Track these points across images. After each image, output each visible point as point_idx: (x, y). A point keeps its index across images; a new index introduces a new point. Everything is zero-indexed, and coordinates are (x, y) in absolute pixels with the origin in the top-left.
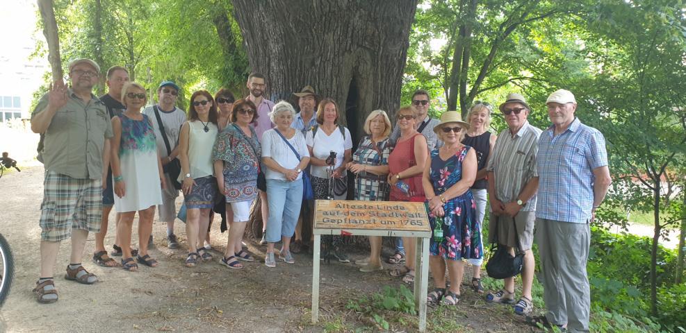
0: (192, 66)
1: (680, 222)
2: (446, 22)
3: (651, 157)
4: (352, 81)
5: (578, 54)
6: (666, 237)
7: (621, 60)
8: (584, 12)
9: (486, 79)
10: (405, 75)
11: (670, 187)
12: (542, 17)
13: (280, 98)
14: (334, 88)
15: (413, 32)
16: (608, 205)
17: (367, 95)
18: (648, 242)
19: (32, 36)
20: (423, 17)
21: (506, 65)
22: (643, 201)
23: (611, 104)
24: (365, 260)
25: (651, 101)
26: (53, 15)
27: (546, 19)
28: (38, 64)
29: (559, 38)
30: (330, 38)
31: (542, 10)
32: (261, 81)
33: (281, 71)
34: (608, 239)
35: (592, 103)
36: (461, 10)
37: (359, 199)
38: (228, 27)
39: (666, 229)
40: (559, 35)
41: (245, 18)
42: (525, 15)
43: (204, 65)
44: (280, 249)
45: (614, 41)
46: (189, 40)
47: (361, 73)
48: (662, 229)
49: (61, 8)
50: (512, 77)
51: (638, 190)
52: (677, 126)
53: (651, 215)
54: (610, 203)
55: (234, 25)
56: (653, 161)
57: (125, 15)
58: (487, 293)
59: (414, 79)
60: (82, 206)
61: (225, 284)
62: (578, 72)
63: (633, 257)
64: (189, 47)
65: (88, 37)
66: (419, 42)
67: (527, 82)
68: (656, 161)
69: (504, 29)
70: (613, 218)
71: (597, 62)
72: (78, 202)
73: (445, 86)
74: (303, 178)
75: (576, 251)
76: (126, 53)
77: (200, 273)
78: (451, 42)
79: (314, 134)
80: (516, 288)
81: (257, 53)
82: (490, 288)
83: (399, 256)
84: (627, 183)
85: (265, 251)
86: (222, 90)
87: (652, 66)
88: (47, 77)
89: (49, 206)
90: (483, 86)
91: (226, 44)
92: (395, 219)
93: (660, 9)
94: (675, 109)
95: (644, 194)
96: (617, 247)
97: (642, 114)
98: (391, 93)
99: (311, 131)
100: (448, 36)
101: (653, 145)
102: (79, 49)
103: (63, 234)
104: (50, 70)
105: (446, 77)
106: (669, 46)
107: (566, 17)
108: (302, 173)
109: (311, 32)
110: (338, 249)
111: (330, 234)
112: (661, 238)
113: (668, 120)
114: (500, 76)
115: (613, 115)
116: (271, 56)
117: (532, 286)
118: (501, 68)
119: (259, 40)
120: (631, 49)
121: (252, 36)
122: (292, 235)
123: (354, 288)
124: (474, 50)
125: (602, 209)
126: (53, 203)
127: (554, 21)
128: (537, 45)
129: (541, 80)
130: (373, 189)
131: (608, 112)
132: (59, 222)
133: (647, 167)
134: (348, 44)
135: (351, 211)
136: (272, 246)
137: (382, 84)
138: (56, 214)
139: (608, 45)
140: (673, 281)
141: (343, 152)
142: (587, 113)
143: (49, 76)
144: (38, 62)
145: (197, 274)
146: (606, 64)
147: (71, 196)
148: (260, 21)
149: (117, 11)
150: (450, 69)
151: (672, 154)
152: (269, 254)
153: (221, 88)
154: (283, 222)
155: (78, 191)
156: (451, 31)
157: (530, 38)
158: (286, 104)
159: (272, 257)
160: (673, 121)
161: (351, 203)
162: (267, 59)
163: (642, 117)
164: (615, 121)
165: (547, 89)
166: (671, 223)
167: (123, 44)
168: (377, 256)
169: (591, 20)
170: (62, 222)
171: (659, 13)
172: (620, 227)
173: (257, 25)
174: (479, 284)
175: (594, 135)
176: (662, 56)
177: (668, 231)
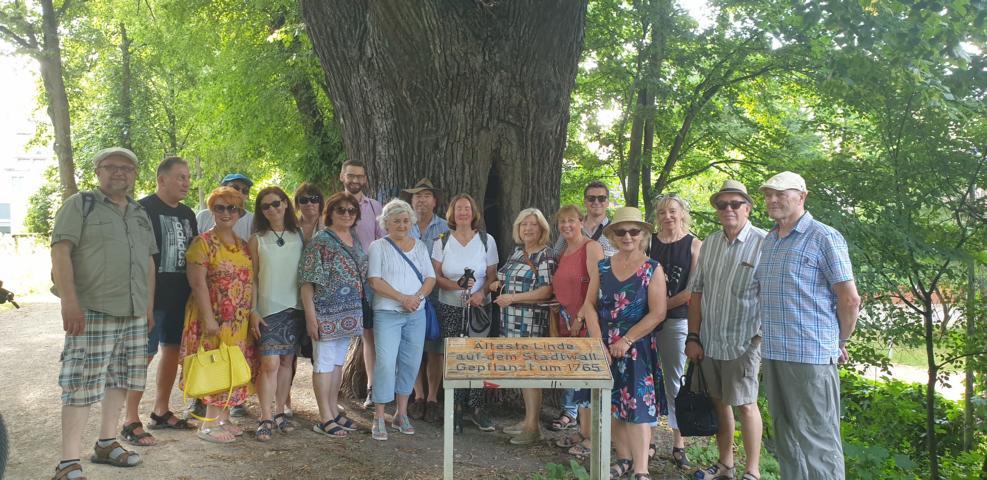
0: (260, 155)
1: (964, 359)
2: (618, 86)
3: (917, 267)
4: (491, 170)
5: (805, 126)
6: (945, 381)
7: (865, 133)
8: (810, 68)
9: (678, 163)
10: (565, 161)
11: (946, 311)
12: (753, 76)
13: (391, 195)
14: (467, 179)
15: (572, 101)
16: (861, 339)
17: (513, 188)
18: (920, 391)
19: (31, 117)
20: (588, 79)
21: (706, 143)
22: (910, 330)
23: (857, 194)
24: (518, 426)
25: (910, 189)
26: (62, 87)
27: (759, 79)
28: (38, 156)
29: (777, 105)
30: (459, 111)
31: (752, 66)
32: (360, 170)
33: (392, 157)
34: (864, 388)
35: (829, 192)
36: (639, 69)
37: (506, 336)
38: (312, 97)
39: (944, 370)
40: (778, 100)
41: (339, 85)
42: (729, 73)
43: (277, 152)
44: (393, 415)
45: (853, 108)
46: (257, 117)
47: (504, 158)
48: (939, 371)
49: (73, 76)
50: (715, 160)
51: (901, 314)
52: (950, 223)
53: (922, 351)
54: (863, 335)
55: (321, 96)
56: (920, 273)
57: (165, 84)
58: (695, 469)
59: (576, 165)
60: (121, 355)
61: (315, 466)
62: (807, 151)
63: (901, 412)
64: (255, 127)
65: (112, 116)
66: (582, 115)
67: (736, 166)
68: (924, 273)
69: (701, 93)
70: (870, 357)
71: (832, 137)
72: (115, 347)
73: (621, 174)
74: (426, 307)
75: (820, 404)
76: (165, 137)
77: (277, 451)
78: (627, 112)
79: (444, 244)
80: (737, 461)
81: (357, 134)
82: (699, 462)
83: (566, 420)
84: (885, 305)
85: (371, 418)
86: (305, 186)
87: (907, 142)
88: (51, 174)
89: (76, 355)
90: (674, 174)
91: (309, 122)
92: (560, 364)
93: (912, 63)
94: (945, 199)
95: (910, 321)
96: (878, 398)
97: (900, 207)
98: (547, 185)
99: (440, 240)
100: (623, 105)
101: (918, 250)
102: (98, 133)
103: (96, 394)
104: (56, 164)
105: (622, 163)
106: (929, 113)
107: (786, 75)
108: (424, 302)
109: (433, 103)
110: (477, 411)
111: (468, 387)
112: (938, 383)
113: (936, 216)
114: (698, 159)
115: (859, 210)
116: (377, 138)
117: (760, 458)
118: (698, 148)
119: (359, 115)
120: (877, 118)
121: (350, 111)
122: (411, 392)
123: (503, 467)
124: (659, 124)
125: (853, 344)
126: (82, 351)
127: (769, 81)
128: (747, 115)
129: (756, 163)
130: (525, 321)
131: (853, 205)
132: (89, 377)
133: (911, 283)
134: (485, 120)
135: (497, 352)
136: (381, 408)
137: (533, 173)
138: (86, 366)
139: (846, 114)
140: (960, 447)
141: (485, 269)
142: (824, 207)
143: (54, 172)
144: (38, 153)
145: (274, 453)
146: (845, 139)
147: (107, 340)
148: (361, 90)
149: (153, 79)
150: (627, 151)
151: (945, 261)
152: (377, 420)
153: (302, 185)
154: (397, 374)
155: (117, 331)
156: (626, 98)
157: (738, 106)
158: (402, 203)
159: (382, 426)
160: (944, 217)
161: (497, 341)
162: (371, 141)
163: (900, 211)
164: (862, 218)
165: (764, 175)
166: (952, 362)
167: (161, 125)
168: (536, 420)
169: (821, 78)
170: (94, 377)
171: (911, 69)
172: (879, 369)
173: (357, 95)
174: (684, 457)
175: (830, 238)
176: (921, 126)
177: (947, 374)
